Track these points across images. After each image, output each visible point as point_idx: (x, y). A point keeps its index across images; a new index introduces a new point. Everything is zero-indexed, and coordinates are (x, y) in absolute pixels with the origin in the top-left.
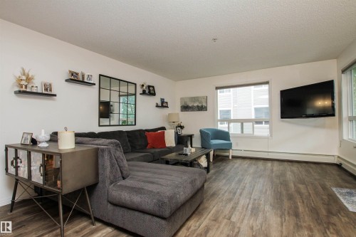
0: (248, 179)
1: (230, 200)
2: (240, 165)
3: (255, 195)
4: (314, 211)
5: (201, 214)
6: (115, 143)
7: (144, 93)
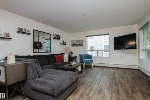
0: (99, 76)
1: (90, 86)
2: (96, 70)
3: (101, 83)
4: (126, 91)
5: (75, 93)
6: (35, 61)
7: (55, 38)
